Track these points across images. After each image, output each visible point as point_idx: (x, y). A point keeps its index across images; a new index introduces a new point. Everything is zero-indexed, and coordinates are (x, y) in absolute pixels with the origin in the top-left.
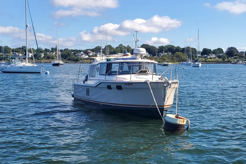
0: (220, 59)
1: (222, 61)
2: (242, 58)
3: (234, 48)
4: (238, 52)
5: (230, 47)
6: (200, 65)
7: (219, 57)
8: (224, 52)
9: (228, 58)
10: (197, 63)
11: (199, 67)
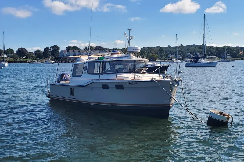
0: (13, 59)
1: (14, 60)
2: (33, 58)
3: (24, 49)
4: (28, 52)
5: (20, 48)
6: (7, 64)
7: (12, 57)
8: (15, 52)
9: (19, 58)
10: (3, 63)
11: (5, 66)
